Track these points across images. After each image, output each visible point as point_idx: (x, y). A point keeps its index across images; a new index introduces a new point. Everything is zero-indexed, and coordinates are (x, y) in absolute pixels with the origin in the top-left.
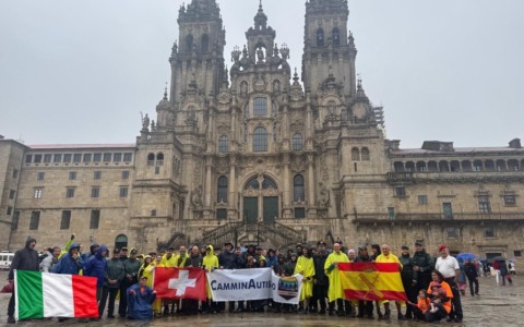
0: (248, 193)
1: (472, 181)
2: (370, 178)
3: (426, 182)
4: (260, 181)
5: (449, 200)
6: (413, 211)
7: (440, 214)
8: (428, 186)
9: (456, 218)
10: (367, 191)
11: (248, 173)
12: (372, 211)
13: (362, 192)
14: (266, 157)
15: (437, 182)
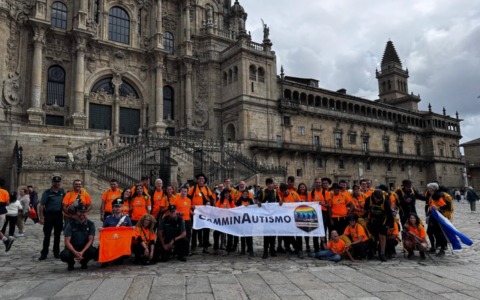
0: (96, 99)
1: (333, 119)
2: (263, 102)
3: (306, 114)
4: (117, 84)
5: (318, 134)
6: (295, 140)
7: (313, 146)
8: (306, 119)
9: (323, 150)
10: (262, 115)
11: (101, 69)
12: (265, 137)
13: (257, 116)
14: (129, 52)
15: (312, 115)
